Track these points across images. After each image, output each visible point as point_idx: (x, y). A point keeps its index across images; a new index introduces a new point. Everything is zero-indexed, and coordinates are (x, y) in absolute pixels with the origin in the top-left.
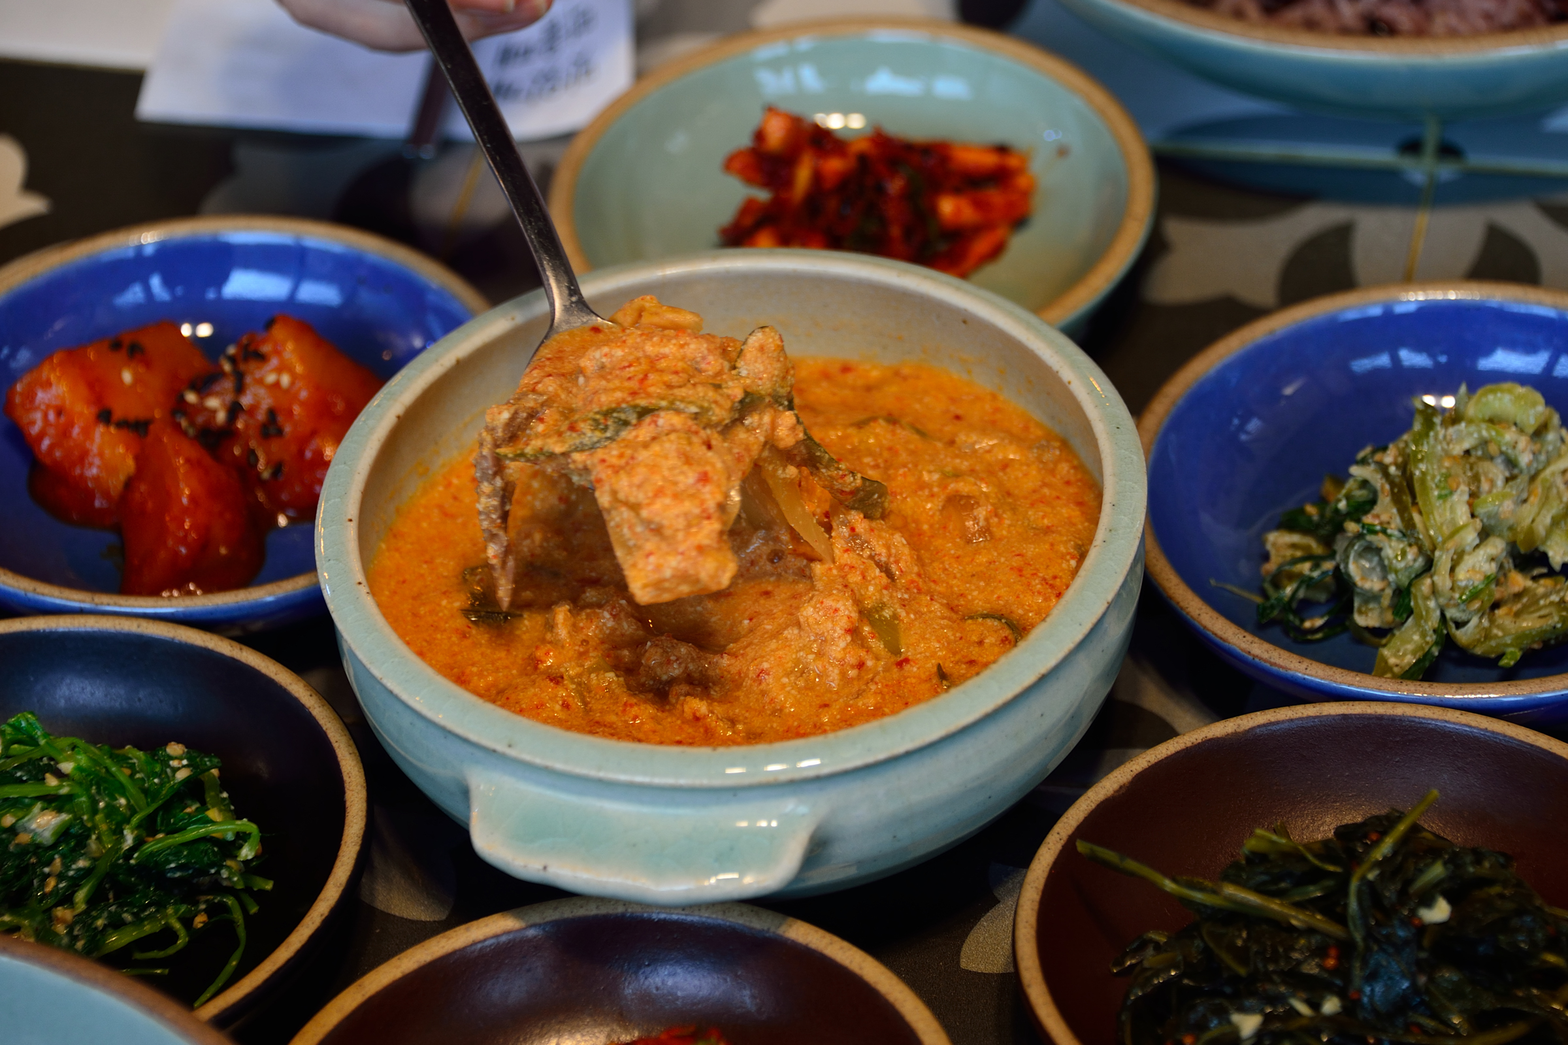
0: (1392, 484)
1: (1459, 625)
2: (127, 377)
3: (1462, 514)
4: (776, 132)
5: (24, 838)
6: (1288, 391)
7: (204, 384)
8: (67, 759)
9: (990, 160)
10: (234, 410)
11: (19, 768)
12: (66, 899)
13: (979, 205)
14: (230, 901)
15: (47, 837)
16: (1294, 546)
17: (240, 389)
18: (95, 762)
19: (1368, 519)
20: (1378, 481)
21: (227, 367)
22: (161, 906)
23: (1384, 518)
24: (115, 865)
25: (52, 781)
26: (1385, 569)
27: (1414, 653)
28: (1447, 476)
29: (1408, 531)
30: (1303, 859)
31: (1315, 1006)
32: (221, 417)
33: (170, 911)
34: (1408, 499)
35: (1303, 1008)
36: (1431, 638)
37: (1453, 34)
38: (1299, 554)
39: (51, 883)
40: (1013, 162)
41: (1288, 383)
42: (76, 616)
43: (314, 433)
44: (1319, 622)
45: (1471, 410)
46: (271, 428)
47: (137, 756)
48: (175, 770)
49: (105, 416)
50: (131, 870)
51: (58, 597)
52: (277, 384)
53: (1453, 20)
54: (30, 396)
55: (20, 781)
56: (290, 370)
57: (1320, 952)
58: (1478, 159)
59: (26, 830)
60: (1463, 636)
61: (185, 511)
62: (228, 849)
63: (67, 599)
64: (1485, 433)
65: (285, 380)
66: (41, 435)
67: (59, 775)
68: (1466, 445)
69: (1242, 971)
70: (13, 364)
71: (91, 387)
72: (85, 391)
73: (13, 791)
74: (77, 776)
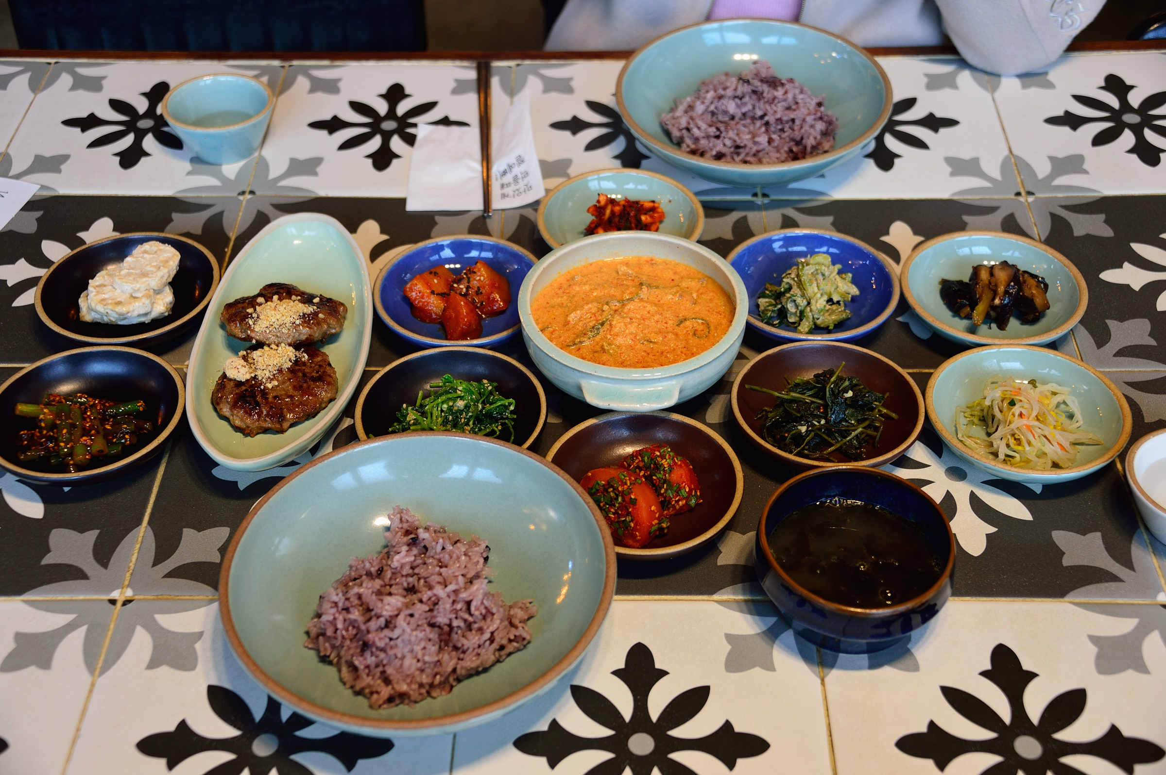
0: (797, 283)
1: (818, 319)
2: (436, 281)
3: (816, 290)
4: (603, 201)
5: (456, 408)
6: (760, 259)
7: (459, 281)
8: (460, 386)
9: (651, 204)
10: (468, 288)
11: (450, 389)
12: (467, 424)
13: (652, 217)
14: (507, 421)
15: (462, 407)
16: (766, 302)
17: (469, 282)
18: (466, 386)
19: (791, 292)
20: (792, 282)
21: (465, 276)
22: (490, 424)
23: (796, 292)
24: (477, 414)
25: (458, 392)
26: (797, 306)
27: (808, 327)
28: (810, 280)
29: (803, 296)
30: (811, 384)
31: (819, 422)
32: (464, 290)
33: (493, 425)
34: (801, 286)
35: (816, 423)
36: (811, 323)
37: (769, 163)
38: (767, 304)
39: (463, 420)
40: (656, 205)
41: (760, 257)
43: (492, 293)
44: (777, 322)
45: (812, 261)
46: (478, 292)
47: (475, 384)
48: (487, 387)
49: (433, 292)
50: (483, 415)
51: (439, 342)
52: (480, 280)
53: (768, 160)
54: (411, 289)
55: (451, 393)
56: (483, 276)
57: (818, 408)
58: (773, 197)
59: (456, 406)
60: (818, 322)
61: (465, 317)
62: (506, 407)
63: (441, 343)
64: (817, 268)
65: (482, 278)
66: (415, 299)
67: (459, 390)
68: (812, 271)
69: (799, 415)
70: (405, 278)
71: (427, 284)
72: (426, 286)
73: (450, 396)
74: (463, 390)
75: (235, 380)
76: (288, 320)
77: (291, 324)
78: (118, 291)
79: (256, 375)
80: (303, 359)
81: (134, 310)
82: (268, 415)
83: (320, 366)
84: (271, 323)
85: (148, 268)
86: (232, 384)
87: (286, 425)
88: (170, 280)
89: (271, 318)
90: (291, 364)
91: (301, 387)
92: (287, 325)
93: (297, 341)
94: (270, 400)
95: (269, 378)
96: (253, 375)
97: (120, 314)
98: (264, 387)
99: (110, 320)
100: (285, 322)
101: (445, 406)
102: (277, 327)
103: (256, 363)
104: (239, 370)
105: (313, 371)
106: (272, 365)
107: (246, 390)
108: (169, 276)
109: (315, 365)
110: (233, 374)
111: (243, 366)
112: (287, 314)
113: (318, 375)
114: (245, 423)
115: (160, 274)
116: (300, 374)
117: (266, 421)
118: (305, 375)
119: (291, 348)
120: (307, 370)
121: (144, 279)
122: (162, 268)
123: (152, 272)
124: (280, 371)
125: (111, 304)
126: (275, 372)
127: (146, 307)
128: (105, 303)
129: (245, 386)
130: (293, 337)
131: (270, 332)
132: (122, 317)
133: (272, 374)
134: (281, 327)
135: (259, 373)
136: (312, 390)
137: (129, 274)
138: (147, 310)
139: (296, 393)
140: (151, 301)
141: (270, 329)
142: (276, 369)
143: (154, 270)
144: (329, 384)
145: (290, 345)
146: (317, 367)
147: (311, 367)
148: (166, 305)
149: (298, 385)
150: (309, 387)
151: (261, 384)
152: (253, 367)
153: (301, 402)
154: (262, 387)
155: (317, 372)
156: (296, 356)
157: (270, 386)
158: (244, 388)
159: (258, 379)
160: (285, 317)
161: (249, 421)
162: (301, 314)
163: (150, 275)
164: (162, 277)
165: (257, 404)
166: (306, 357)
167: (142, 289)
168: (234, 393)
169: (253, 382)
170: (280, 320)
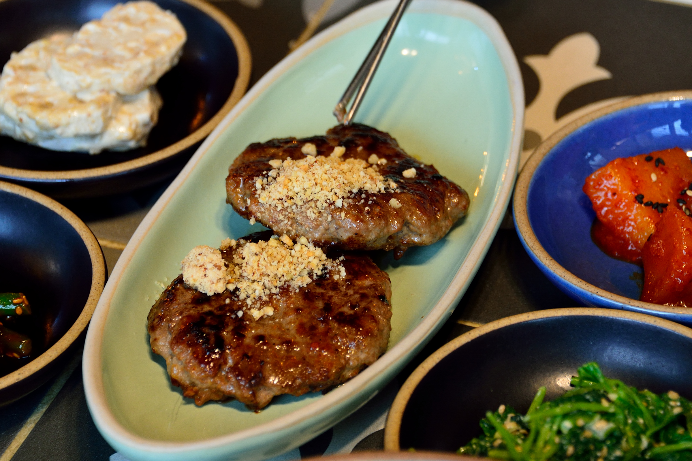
2: (654, 177)
5: (588, 434)
8: (614, 392)
11: (589, 393)
15: (601, 435)
18: (629, 396)
24: (637, 457)
25: (605, 404)
42: (620, 311)
47: (651, 396)
48: (672, 407)
49: (639, 199)
51: (610, 299)
54: (598, 182)
55: (588, 401)
59: (590, 429)
61: (684, 258)
63: (615, 301)
66: (603, 205)
67: (609, 400)
70: (591, 163)
71: (633, 181)
72: (629, 183)
73: (583, 406)
74: (618, 402)
75: (196, 290)
76: (322, 196)
77: (325, 205)
78: (55, 83)
79: (237, 289)
80: (336, 277)
81: (68, 125)
82: (234, 369)
83: (364, 296)
84: (291, 194)
85: (119, 51)
86: (189, 296)
87: (264, 396)
88: (153, 80)
89: (295, 184)
90: (309, 280)
91: (313, 328)
92: (319, 204)
93: (333, 239)
94: (248, 341)
95: (260, 298)
96: (231, 287)
97: (43, 128)
98: (245, 314)
99: (24, 134)
100: (316, 197)
101: (567, 425)
102: (300, 203)
103: (244, 265)
104: (208, 272)
105: (346, 303)
106: (272, 275)
107: (210, 313)
108: (153, 72)
109: (355, 293)
110: (195, 277)
111: (216, 266)
112: (324, 183)
113: (352, 312)
114: (190, 376)
115: (136, 65)
116: (320, 304)
117: (227, 379)
118: (328, 308)
119: (319, 251)
120: (336, 299)
121: (103, 70)
122: (142, 55)
123: (122, 59)
124: (285, 290)
125: (31, 104)
126: (274, 291)
127: (93, 122)
128: (21, 100)
129: (210, 305)
130: (327, 230)
131: (285, 209)
132: (45, 133)
133: (267, 292)
134: (307, 205)
135: (243, 285)
136: (332, 338)
137: (80, 56)
138: (96, 128)
139: (299, 338)
140: (106, 112)
141: (286, 204)
142: (279, 284)
143: (127, 55)
144: (367, 333)
145: (317, 244)
146: (357, 296)
147: (346, 295)
148: (133, 127)
149: (308, 325)
150: (328, 330)
151: (240, 308)
152: (238, 273)
153: (304, 359)
154: (240, 314)
155: (353, 307)
156: (325, 269)
157: (256, 314)
158: (207, 308)
159: (238, 297)
160: (318, 188)
161: (196, 374)
162: (355, 191)
163: (117, 65)
164: (138, 72)
165: (221, 344)
166: (343, 273)
167: (96, 87)
168: (186, 313)
169: (228, 301)
170: (308, 192)
